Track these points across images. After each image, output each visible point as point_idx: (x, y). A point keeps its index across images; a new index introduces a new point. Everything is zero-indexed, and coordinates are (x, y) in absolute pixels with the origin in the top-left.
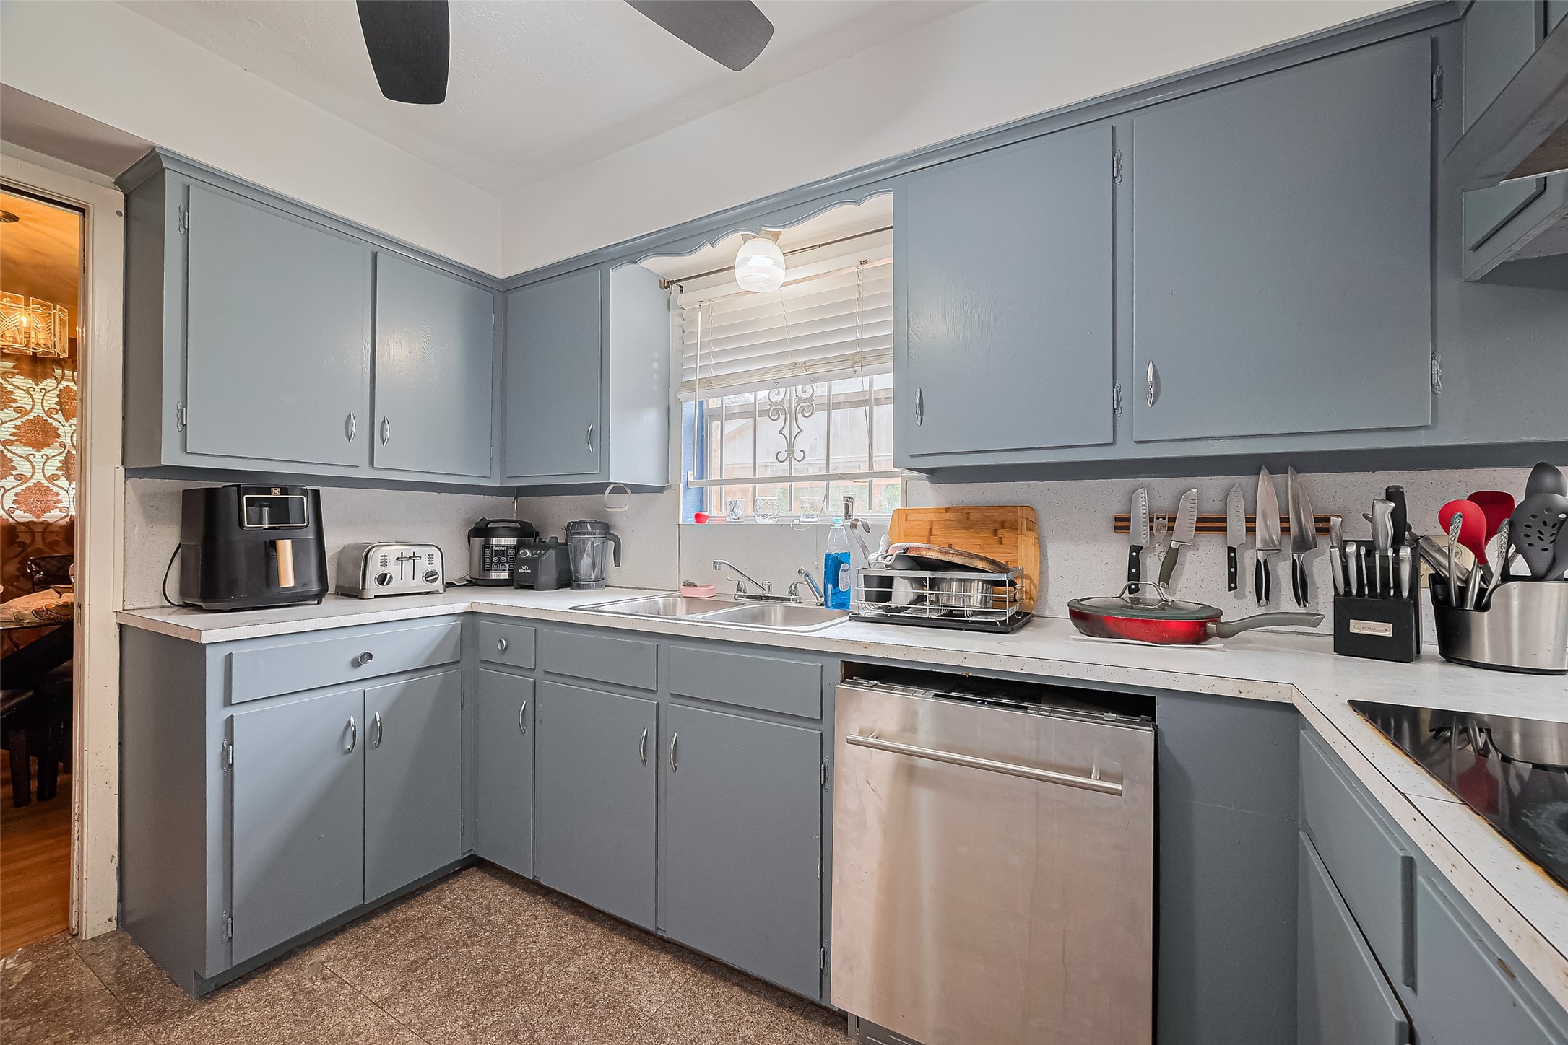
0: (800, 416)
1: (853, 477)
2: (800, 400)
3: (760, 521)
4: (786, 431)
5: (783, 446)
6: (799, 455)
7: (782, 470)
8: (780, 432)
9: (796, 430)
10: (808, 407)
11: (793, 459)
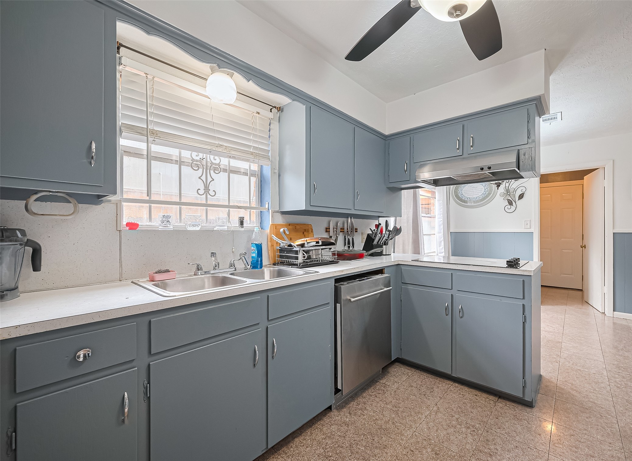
0: (212, 172)
1: (245, 208)
2: (212, 163)
3: (190, 229)
4: (203, 178)
5: (202, 187)
6: (212, 193)
7: (202, 200)
8: (200, 178)
9: (209, 179)
10: (217, 169)
11: (208, 195)
